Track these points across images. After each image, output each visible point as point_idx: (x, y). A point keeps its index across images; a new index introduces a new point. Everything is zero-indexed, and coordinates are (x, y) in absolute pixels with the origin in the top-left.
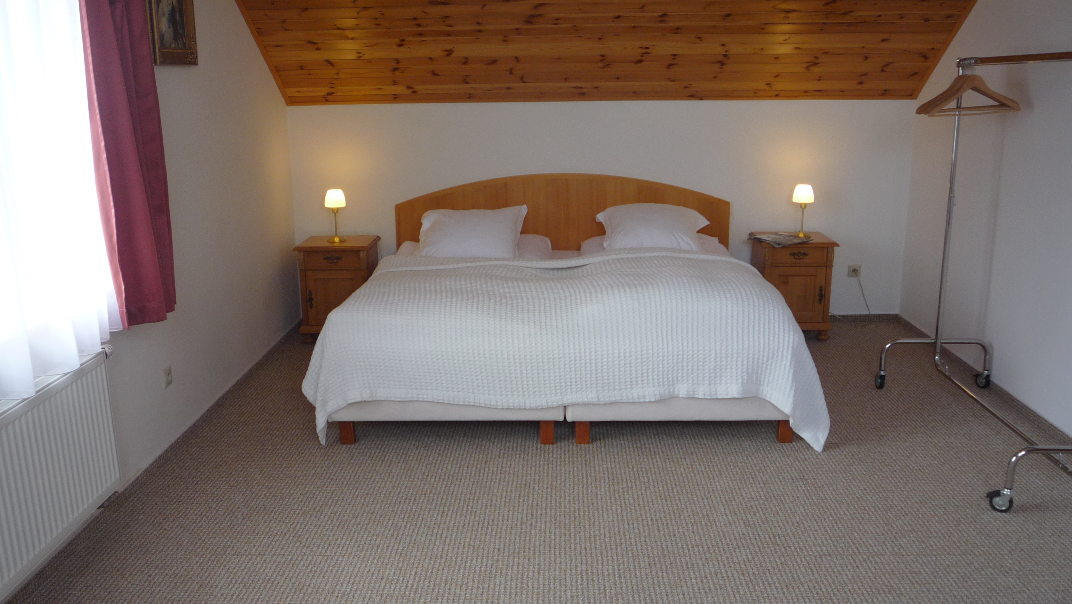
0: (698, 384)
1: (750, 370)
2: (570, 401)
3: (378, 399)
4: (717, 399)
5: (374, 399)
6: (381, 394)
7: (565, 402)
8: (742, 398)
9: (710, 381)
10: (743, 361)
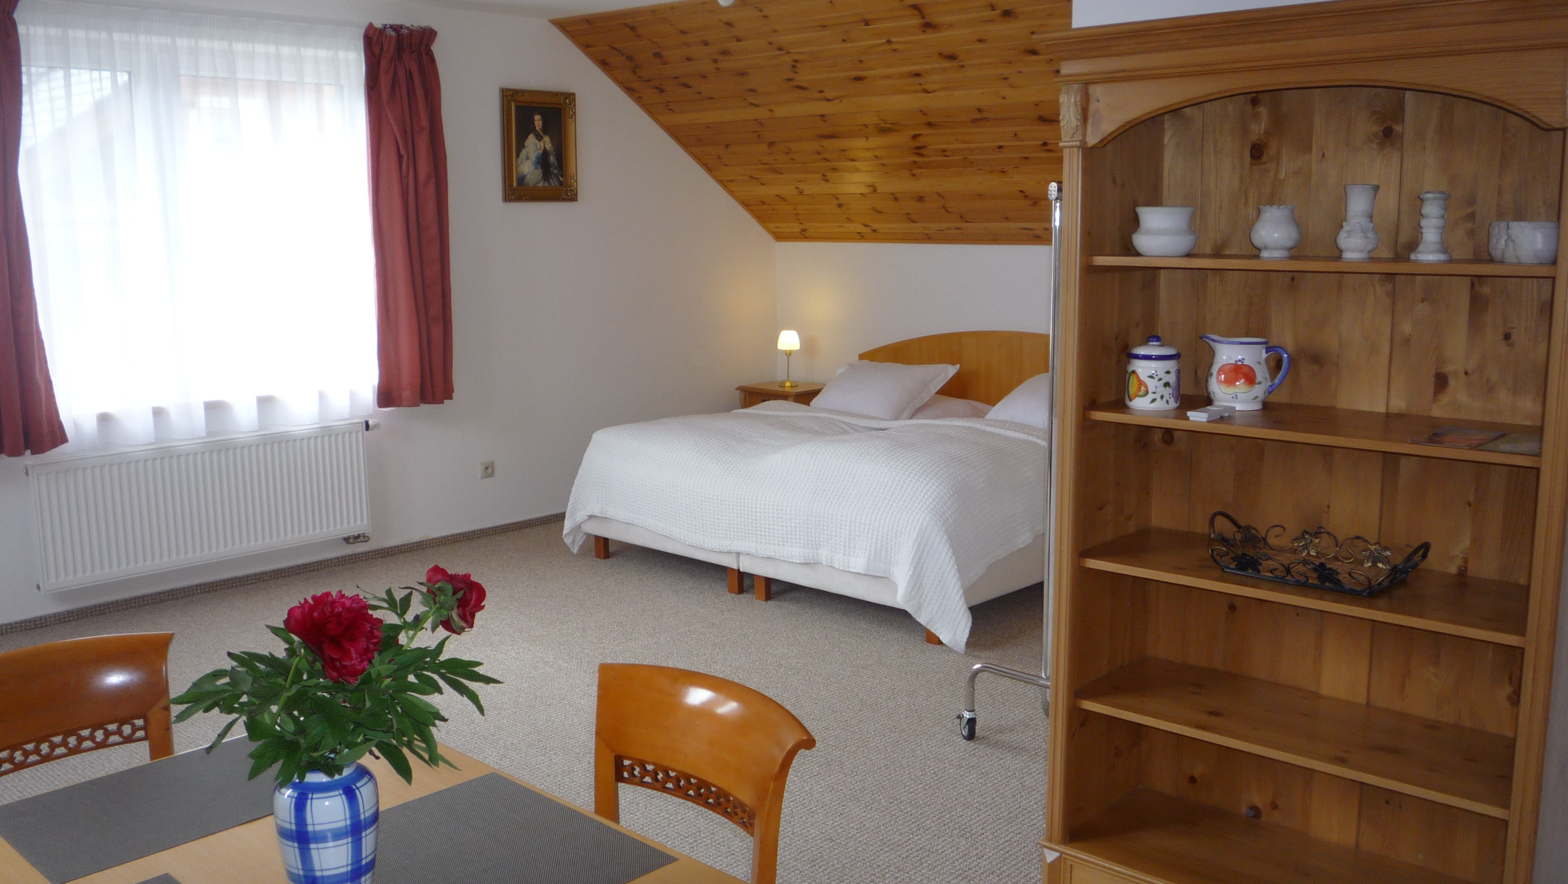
0: (836, 552)
1: (879, 546)
2: (743, 549)
3: (608, 516)
4: (849, 572)
5: (604, 516)
6: (611, 513)
7: (739, 549)
8: (865, 575)
9: (845, 551)
10: (873, 534)
